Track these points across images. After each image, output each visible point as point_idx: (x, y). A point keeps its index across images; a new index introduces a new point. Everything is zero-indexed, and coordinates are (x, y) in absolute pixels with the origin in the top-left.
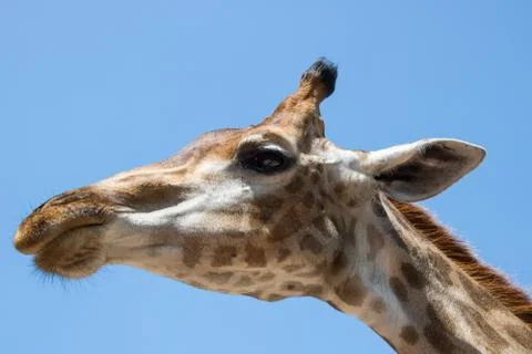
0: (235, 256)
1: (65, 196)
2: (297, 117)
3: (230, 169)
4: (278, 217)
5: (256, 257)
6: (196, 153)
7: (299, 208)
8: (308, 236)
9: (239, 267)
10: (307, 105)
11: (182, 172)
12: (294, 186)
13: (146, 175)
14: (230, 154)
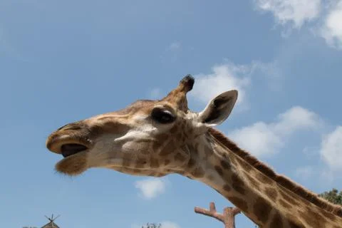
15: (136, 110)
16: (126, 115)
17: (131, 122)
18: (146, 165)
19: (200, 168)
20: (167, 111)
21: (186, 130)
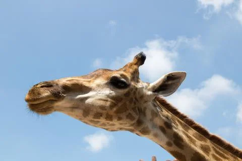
0: (101, 116)
1: (46, 83)
2: (131, 70)
3: (107, 84)
4: (120, 104)
5: (109, 117)
6: (95, 76)
7: (128, 103)
8: (130, 114)
9: (102, 120)
10: (135, 67)
11: (89, 82)
12: (127, 94)
13: (77, 80)
14: (107, 78)
15: (98, 76)
16: (89, 80)
17: (93, 85)
18: (101, 118)
19: (147, 127)
20: (123, 79)
21: (138, 96)
